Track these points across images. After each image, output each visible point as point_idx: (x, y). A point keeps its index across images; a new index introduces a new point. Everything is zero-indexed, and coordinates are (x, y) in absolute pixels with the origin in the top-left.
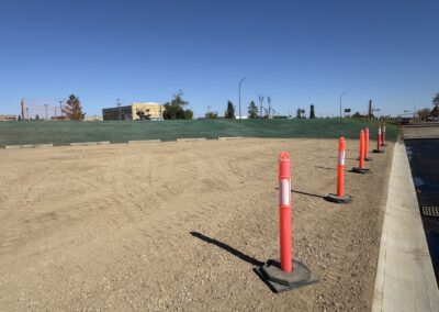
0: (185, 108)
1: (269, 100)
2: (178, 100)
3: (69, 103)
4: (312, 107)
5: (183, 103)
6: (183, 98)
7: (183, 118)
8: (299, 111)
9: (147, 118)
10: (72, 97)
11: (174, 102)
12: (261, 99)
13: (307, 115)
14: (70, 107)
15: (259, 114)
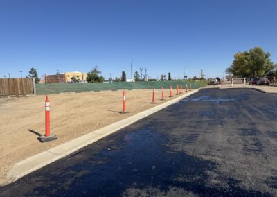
0: (99, 75)
1: (145, 70)
2: (95, 71)
3: (30, 72)
4: (169, 74)
5: (98, 72)
6: (98, 70)
7: (99, 81)
8: (162, 76)
9: (77, 81)
10: (32, 69)
11: (93, 72)
12: (141, 70)
13: (167, 78)
14: (31, 75)
15: (140, 78)
